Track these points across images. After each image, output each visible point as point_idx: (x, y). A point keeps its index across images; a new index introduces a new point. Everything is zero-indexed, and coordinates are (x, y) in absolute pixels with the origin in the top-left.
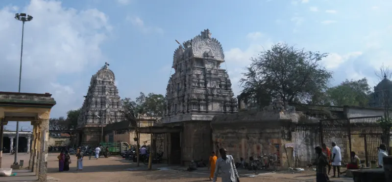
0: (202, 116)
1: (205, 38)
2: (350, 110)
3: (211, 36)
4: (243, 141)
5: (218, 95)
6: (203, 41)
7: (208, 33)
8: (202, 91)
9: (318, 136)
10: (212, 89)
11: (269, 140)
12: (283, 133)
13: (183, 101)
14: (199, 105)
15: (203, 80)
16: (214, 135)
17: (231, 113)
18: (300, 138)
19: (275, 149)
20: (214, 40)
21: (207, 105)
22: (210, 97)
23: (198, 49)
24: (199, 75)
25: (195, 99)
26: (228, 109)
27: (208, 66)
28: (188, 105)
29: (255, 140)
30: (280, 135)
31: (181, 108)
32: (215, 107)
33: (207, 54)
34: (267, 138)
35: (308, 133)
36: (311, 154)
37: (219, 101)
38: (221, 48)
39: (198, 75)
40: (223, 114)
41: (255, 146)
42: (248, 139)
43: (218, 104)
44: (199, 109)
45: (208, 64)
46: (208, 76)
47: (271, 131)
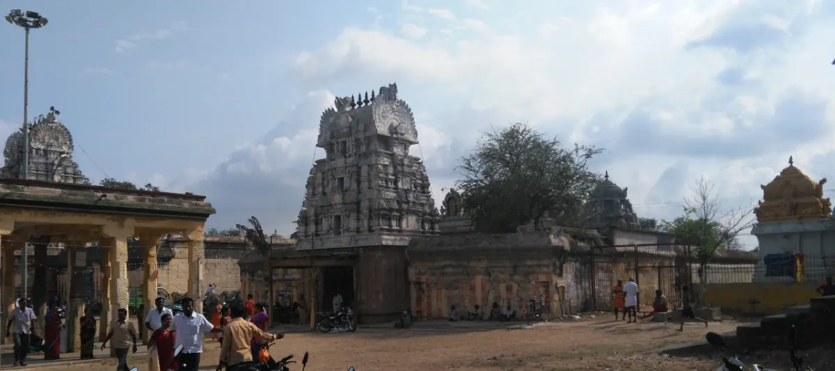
0: (393, 238)
1: (390, 98)
2: (617, 233)
3: (399, 96)
4: (479, 279)
5: (414, 203)
6: (387, 105)
7: (395, 91)
8: (391, 195)
9: (587, 269)
10: (407, 191)
11: (531, 278)
12: (554, 264)
13: (358, 211)
14: (390, 219)
15: (392, 175)
16: (412, 272)
17: (432, 233)
18: (571, 273)
19: (542, 290)
20: (402, 104)
21: (399, 220)
22: (405, 206)
23: (381, 118)
24: (387, 165)
25: (385, 209)
26: (427, 226)
27: (398, 150)
28: (370, 218)
29: (502, 276)
30: (551, 268)
31: (353, 224)
32: (410, 223)
33: (395, 128)
34: (526, 275)
35: (578, 265)
36: (580, 296)
37: (415, 213)
38: (413, 119)
39: (385, 166)
40: (421, 234)
41: (502, 287)
42: (490, 275)
43: (414, 218)
44: (390, 226)
45: (397, 148)
46: (399, 168)
47: (535, 263)
